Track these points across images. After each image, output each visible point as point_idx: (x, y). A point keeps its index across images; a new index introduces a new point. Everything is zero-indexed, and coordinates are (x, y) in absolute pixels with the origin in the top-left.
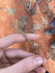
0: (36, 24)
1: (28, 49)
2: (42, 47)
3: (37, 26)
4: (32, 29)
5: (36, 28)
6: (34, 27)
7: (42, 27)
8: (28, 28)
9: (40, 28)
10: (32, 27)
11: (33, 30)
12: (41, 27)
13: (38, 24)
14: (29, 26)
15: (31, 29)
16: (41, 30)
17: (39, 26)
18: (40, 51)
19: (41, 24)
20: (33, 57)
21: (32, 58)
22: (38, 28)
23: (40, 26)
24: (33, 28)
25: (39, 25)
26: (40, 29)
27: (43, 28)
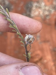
2: (45, 61)
3: (40, 8)
6: (34, 8)
8: (19, 9)
9: (47, 13)
10: (27, 8)
13: (43, 4)
17: (45, 10)
19: (52, 4)
20: (19, 65)
21: (17, 68)
22: (41, 13)
23: (47, 8)
24: (30, 11)
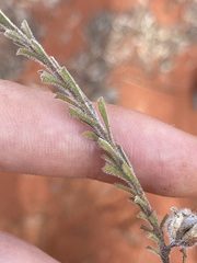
0: (130, 13)
1: (33, 223)
3: (137, 34)
4: (96, 51)
5: (126, 53)
7: (183, 46)
11: (101, 61)
12: (170, 44)
14: (74, 21)
15: (88, 50)
16: (165, 70)
17: (156, 41)
18: (135, 246)
25: (157, 26)
26: (162, 61)
27: (187, 57)
